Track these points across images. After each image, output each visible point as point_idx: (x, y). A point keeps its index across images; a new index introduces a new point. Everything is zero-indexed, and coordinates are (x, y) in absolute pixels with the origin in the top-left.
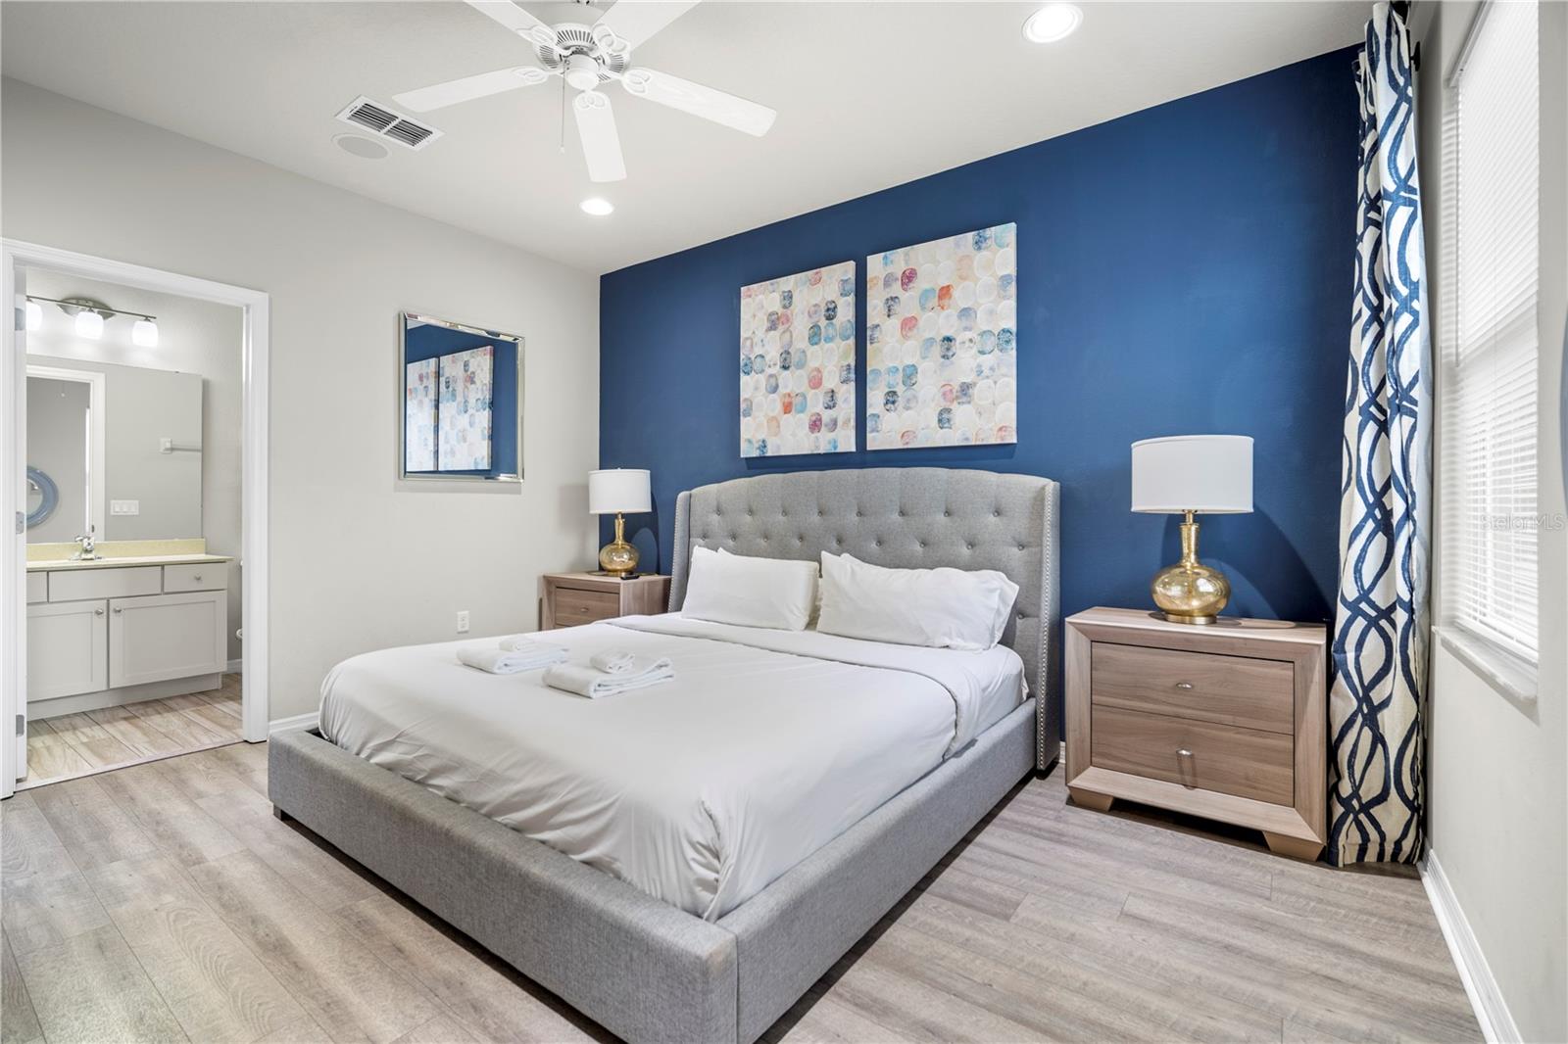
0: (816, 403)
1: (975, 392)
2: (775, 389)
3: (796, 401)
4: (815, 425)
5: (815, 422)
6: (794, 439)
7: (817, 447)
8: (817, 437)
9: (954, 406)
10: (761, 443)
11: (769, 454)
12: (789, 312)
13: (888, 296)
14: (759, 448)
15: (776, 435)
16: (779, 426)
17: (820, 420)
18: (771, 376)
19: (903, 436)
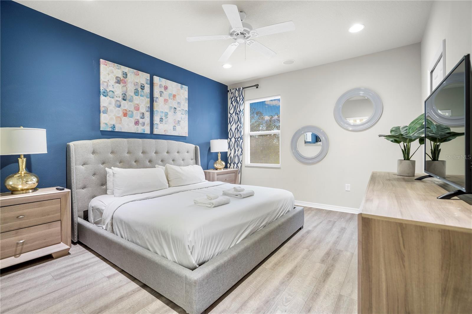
0: (137, 116)
1: (181, 123)
2: (119, 106)
3: (129, 113)
4: (137, 123)
5: (137, 122)
6: (127, 126)
7: (138, 131)
8: (137, 127)
9: (176, 125)
10: (112, 126)
11: (116, 130)
12: (125, 80)
13: (161, 91)
14: (111, 127)
15: (120, 124)
16: (121, 120)
17: (139, 122)
18: (117, 101)
19: (164, 131)
